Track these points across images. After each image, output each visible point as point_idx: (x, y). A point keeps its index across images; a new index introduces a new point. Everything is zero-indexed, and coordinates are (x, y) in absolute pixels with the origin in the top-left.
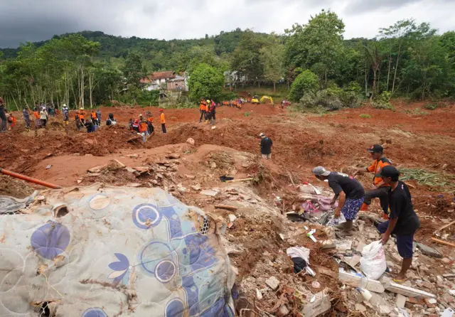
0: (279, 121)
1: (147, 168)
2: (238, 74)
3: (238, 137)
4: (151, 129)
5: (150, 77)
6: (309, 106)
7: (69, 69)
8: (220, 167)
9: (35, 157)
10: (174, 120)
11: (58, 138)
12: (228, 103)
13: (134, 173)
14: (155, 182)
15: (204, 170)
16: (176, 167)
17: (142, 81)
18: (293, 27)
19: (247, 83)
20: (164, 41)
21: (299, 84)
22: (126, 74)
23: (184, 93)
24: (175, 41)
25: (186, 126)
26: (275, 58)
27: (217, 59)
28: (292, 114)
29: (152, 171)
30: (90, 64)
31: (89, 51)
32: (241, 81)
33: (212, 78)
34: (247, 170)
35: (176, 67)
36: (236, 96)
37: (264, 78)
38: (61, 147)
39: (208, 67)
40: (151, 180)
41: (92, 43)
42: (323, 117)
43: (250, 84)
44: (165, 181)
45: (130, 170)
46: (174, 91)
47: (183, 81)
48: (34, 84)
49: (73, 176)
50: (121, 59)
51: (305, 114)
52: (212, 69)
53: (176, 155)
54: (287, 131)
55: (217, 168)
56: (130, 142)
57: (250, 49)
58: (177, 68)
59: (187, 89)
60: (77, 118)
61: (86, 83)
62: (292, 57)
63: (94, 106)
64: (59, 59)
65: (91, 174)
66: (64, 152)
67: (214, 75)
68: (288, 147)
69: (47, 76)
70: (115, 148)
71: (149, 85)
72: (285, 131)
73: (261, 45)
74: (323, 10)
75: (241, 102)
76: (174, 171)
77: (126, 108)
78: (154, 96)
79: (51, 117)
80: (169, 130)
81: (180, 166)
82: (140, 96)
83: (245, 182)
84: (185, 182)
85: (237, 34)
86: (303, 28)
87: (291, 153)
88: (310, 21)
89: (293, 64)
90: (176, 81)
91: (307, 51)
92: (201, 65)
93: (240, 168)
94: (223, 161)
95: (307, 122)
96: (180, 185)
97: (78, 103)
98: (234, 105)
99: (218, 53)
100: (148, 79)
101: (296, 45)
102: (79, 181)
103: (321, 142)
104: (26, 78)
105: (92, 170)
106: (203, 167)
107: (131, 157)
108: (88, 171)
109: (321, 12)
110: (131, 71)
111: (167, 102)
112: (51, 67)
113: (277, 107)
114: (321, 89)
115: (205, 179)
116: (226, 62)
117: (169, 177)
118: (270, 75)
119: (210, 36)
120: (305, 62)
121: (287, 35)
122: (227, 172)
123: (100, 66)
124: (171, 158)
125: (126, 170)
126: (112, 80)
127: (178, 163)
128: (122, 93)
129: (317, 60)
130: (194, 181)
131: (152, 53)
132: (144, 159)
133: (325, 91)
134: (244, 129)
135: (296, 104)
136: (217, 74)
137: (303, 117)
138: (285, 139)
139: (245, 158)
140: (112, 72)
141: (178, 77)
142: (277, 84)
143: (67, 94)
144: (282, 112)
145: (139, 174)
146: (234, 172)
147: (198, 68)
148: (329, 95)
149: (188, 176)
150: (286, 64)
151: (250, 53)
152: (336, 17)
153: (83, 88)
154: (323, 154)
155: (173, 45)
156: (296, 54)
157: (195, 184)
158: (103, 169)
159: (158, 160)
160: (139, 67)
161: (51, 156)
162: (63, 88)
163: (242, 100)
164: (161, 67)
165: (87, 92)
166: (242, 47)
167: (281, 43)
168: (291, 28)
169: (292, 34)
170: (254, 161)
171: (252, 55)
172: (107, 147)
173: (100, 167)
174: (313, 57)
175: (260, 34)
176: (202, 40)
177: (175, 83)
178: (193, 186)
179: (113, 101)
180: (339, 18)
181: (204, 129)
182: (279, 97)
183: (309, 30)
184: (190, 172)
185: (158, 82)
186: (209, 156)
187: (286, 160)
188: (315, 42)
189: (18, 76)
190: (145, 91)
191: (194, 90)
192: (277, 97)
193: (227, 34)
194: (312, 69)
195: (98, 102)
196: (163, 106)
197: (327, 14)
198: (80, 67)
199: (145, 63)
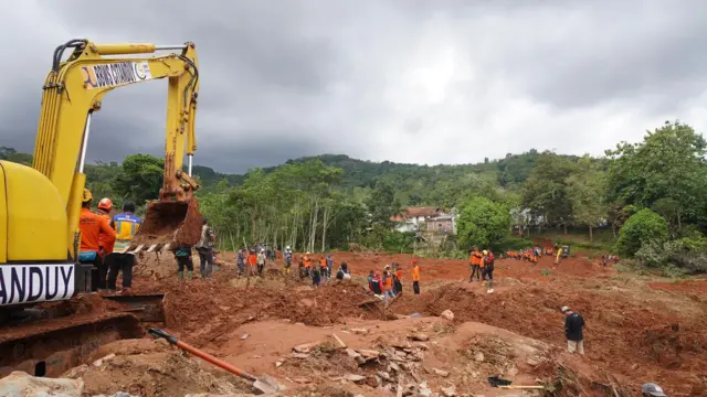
0: (598, 287)
1: (376, 352)
2: (531, 213)
3: (529, 308)
4: (398, 287)
5: (404, 214)
6: (651, 265)
7: (301, 201)
8: (490, 360)
9: (234, 319)
10: (434, 275)
11: (269, 293)
12: (516, 254)
13: (357, 358)
14: (387, 375)
15: (464, 364)
16: (420, 354)
17: (392, 218)
18: (618, 146)
19: (545, 226)
20: (426, 167)
21: (631, 230)
22: (372, 209)
23: (451, 237)
24: (441, 166)
25: (449, 286)
26: (591, 191)
27: (500, 191)
28: (621, 276)
29: (382, 358)
30: (328, 195)
31: (328, 179)
32: (537, 223)
33: (492, 218)
34: (535, 371)
35: (441, 201)
36: (529, 245)
37: (572, 219)
38: (269, 308)
39: (486, 203)
40: (380, 373)
41: (332, 169)
42: (677, 283)
43: (551, 227)
44: (401, 377)
45: (352, 353)
46: (436, 234)
47: (451, 221)
48: (256, 218)
49: (272, 354)
50: (367, 189)
51: (645, 277)
52: (492, 205)
53: (422, 335)
54: (611, 304)
55: (485, 362)
56: (363, 306)
57: (551, 177)
58: (442, 203)
59: (455, 231)
60: (301, 265)
61: (320, 218)
62: (618, 190)
63: (326, 250)
64: (291, 188)
65: (297, 355)
66: (271, 315)
67: (496, 214)
68: (614, 330)
69: (273, 209)
70: (340, 315)
71: (402, 225)
72: (608, 305)
73: (568, 172)
74: (667, 122)
75: (537, 254)
76: (417, 360)
77: (368, 254)
78: (407, 239)
79: (269, 262)
80: (424, 290)
81: (427, 353)
82: (388, 238)
83: (530, 391)
84: (432, 381)
85: (531, 157)
86: (636, 148)
87: (620, 343)
88: (646, 138)
89: (620, 200)
90: (439, 220)
91: (643, 181)
92: (476, 199)
93: (524, 367)
94: (495, 352)
95: (649, 292)
96: (424, 385)
97: (307, 244)
98: (525, 258)
99: (503, 183)
100: (402, 216)
101: (625, 172)
102: (278, 364)
103: (675, 328)
104: (249, 210)
105: (298, 348)
106: (462, 359)
107: (357, 333)
108: (293, 349)
109: (665, 125)
110: (378, 205)
111: (425, 248)
112: (280, 198)
113: (596, 264)
114: (671, 239)
115: (465, 379)
116: (514, 195)
117: (408, 369)
118: (582, 215)
119: (491, 160)
120: (641, 197)
121: (609, 158)
122: (501, 371)
123: (339, 199)
124: (415, 339)
125: (346, 353)
126: (353, 215)
127: (424, 349)
128: (364, 235)
129: (662, 194)
130: (446, 380)
131: (409, 182)
132: (374, 338)
133: (679, 242)
134: (538, 297)
135: (629, 260)
136: (500, 212)
137: (640, 283)
138: (608, 318)
139: (532, 350)
140: (353, 206)
141: (443, 215)
142: (594, 229)
143: (294, 232)
144: (605, 271)
145: (364, 361)
146: (512, 371)
147: (472, 204)
148: (686, 248)
149: (438, 371)
150: (610, 200)
151: (551, 183)
152: (690, 131)
153: (315, 225)
154: (679, 349)
155: (438, 172)
156: (625, 186)
157: (447, 386)
158: (313, 349)
159: (395, 341)
160: (390, 200)
161: (253, 320)
162: (290, 225)
163: (538, 251)
164: (420, 200)
165: (319, 230)
166: (538, 175)
167: (599, 169)
168: (614, 149)
169: (617, 157)
170: (548, 356)
171: (553, 186)
172: (328, 313)
173: (310, 345)
174: (655, 190)
175: (565, 156)
176: (479, 165)
177: (437, 223)
178: (443, 389)
179: (352, 244)
180: (697, 132)
181: (477, 292)
182: (598, 248)
183: (644, 151)
184: (441, 364)
185: (414, 220)
186: (473, 341)
187: (612, 352)
188: (658, 168)
189: (240, 207)
190: (396, 232)
191: (466, 233)
192: (594, 248)
193: (516, 157)
194: (653, 207)
195: (332, 244)
196: (420, 254)
197: (673, 128)
198: (315, 199)
199: (397, 195)
